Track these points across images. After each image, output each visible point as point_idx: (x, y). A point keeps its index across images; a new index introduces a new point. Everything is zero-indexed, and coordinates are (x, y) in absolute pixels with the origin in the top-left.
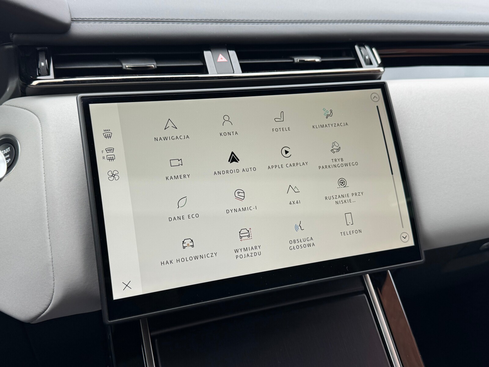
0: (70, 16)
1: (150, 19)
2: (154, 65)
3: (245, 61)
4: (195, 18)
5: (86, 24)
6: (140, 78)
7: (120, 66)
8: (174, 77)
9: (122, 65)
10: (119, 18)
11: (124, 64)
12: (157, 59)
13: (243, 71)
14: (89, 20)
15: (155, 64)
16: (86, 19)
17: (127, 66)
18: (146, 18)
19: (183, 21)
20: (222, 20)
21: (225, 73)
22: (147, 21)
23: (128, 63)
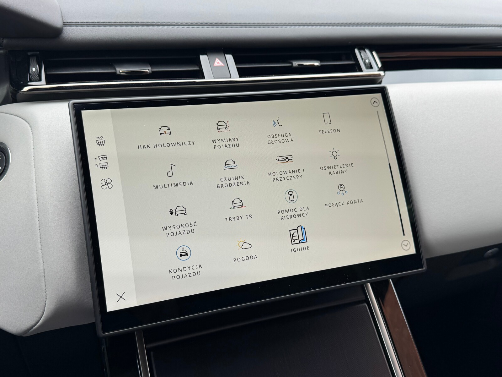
0: (62, 20)
1: (144, 23)
2: (148, 69)
3: (242, 65)
4: (191, 22)
5: (79, 28)
6: (134, 84)
7: (114, 71)
8: (169, 82)
9: (116, 70)
10: (113, 22)
11: (118, 69)
12: (152, 63)
13: (241, 76)
14: (81, 24)
15: (150, 68)
16: (79, 22)
17: (121, 71)
18: (140, 21)
19: (178, 25)
20: (219, 23)
21: (221, 78)
22: (142, 24)
23: (122, 68)
